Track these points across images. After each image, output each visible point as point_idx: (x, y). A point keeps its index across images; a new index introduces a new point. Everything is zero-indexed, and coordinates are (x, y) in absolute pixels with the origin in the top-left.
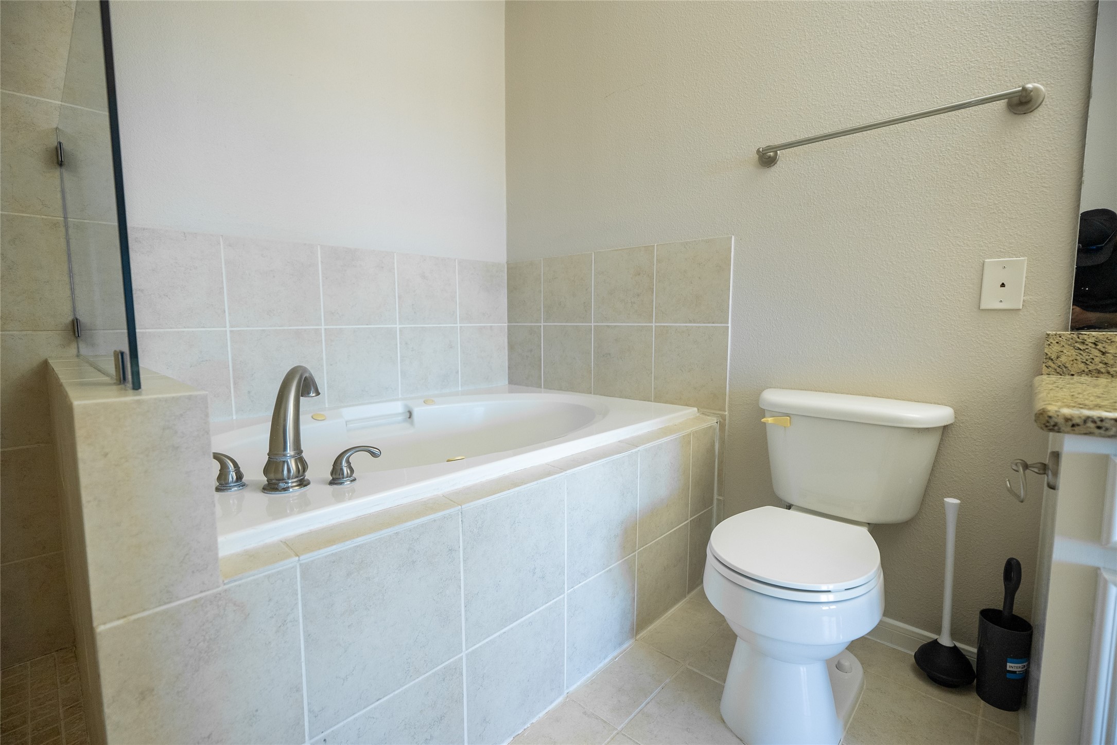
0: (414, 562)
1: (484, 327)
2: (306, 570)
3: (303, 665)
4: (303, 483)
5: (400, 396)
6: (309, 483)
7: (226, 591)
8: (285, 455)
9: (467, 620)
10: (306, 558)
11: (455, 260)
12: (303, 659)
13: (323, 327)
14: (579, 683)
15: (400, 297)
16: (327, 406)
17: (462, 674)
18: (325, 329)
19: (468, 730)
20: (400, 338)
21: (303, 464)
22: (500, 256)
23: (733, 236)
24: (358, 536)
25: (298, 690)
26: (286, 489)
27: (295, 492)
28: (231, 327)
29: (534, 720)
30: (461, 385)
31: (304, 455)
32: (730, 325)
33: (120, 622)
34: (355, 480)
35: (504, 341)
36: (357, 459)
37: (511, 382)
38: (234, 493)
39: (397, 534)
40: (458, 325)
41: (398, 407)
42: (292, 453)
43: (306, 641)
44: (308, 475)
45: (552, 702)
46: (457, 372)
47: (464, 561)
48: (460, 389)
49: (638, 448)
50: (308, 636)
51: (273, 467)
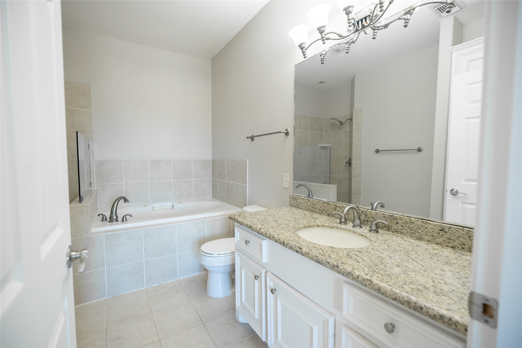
0: (130, 238)
1: (203, 180)
2: (106, 236)
3: (105, 253)
4: (117, 221)
5: (173, 201)
6: (118, 221)
7: (91, 237)
8: (113, 215)
9: (145, 253)
10: (106, 234)
11: (192, 160)
12: (105, 252)
13: (149, 182)
14: (183, 278)
15: (173, 172)
16: (150, 203)
17: (143, 265)
18: (150, 182)
19: (145, 278)
20: (173, 184)
21: (117, 217)
22: (210, 158)
23: (248, 160)
24: (117, 231)
25: (104, 257)
26: (113, 222)
27: (115, 222)
28: (125, 182)
29: (167, 282)
30: (194, 198)
31: (117, 215)
32: (247, 185)
33: (74, 239)
34: (127, 221)
35: (211, 184)
36: (127, 217)
37: (213, 197)
38: (105, 222)
39: (126, 232)
40: (193, 179)
41: (170, 204)
42: (115, 215)
43: (105, 249)
44: (118, 220)
45: (173, 280)
46: (193, 194)
47: (144, 240)
48: (194, 199)
49: (206, 219)
50: (106, 248)
51: (111, 218)
